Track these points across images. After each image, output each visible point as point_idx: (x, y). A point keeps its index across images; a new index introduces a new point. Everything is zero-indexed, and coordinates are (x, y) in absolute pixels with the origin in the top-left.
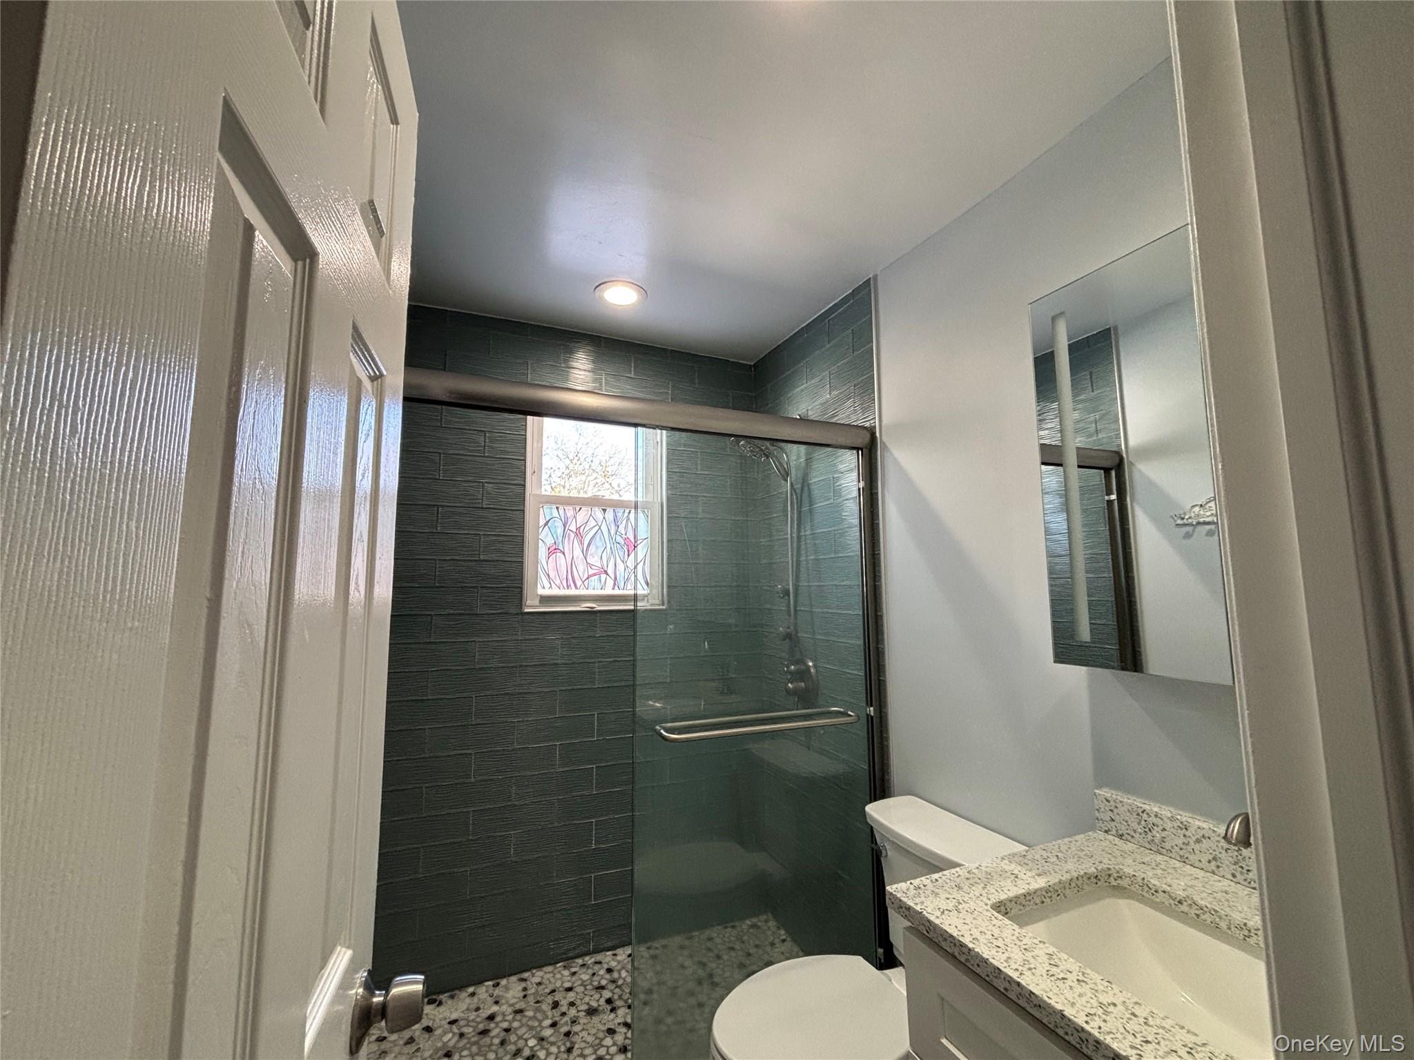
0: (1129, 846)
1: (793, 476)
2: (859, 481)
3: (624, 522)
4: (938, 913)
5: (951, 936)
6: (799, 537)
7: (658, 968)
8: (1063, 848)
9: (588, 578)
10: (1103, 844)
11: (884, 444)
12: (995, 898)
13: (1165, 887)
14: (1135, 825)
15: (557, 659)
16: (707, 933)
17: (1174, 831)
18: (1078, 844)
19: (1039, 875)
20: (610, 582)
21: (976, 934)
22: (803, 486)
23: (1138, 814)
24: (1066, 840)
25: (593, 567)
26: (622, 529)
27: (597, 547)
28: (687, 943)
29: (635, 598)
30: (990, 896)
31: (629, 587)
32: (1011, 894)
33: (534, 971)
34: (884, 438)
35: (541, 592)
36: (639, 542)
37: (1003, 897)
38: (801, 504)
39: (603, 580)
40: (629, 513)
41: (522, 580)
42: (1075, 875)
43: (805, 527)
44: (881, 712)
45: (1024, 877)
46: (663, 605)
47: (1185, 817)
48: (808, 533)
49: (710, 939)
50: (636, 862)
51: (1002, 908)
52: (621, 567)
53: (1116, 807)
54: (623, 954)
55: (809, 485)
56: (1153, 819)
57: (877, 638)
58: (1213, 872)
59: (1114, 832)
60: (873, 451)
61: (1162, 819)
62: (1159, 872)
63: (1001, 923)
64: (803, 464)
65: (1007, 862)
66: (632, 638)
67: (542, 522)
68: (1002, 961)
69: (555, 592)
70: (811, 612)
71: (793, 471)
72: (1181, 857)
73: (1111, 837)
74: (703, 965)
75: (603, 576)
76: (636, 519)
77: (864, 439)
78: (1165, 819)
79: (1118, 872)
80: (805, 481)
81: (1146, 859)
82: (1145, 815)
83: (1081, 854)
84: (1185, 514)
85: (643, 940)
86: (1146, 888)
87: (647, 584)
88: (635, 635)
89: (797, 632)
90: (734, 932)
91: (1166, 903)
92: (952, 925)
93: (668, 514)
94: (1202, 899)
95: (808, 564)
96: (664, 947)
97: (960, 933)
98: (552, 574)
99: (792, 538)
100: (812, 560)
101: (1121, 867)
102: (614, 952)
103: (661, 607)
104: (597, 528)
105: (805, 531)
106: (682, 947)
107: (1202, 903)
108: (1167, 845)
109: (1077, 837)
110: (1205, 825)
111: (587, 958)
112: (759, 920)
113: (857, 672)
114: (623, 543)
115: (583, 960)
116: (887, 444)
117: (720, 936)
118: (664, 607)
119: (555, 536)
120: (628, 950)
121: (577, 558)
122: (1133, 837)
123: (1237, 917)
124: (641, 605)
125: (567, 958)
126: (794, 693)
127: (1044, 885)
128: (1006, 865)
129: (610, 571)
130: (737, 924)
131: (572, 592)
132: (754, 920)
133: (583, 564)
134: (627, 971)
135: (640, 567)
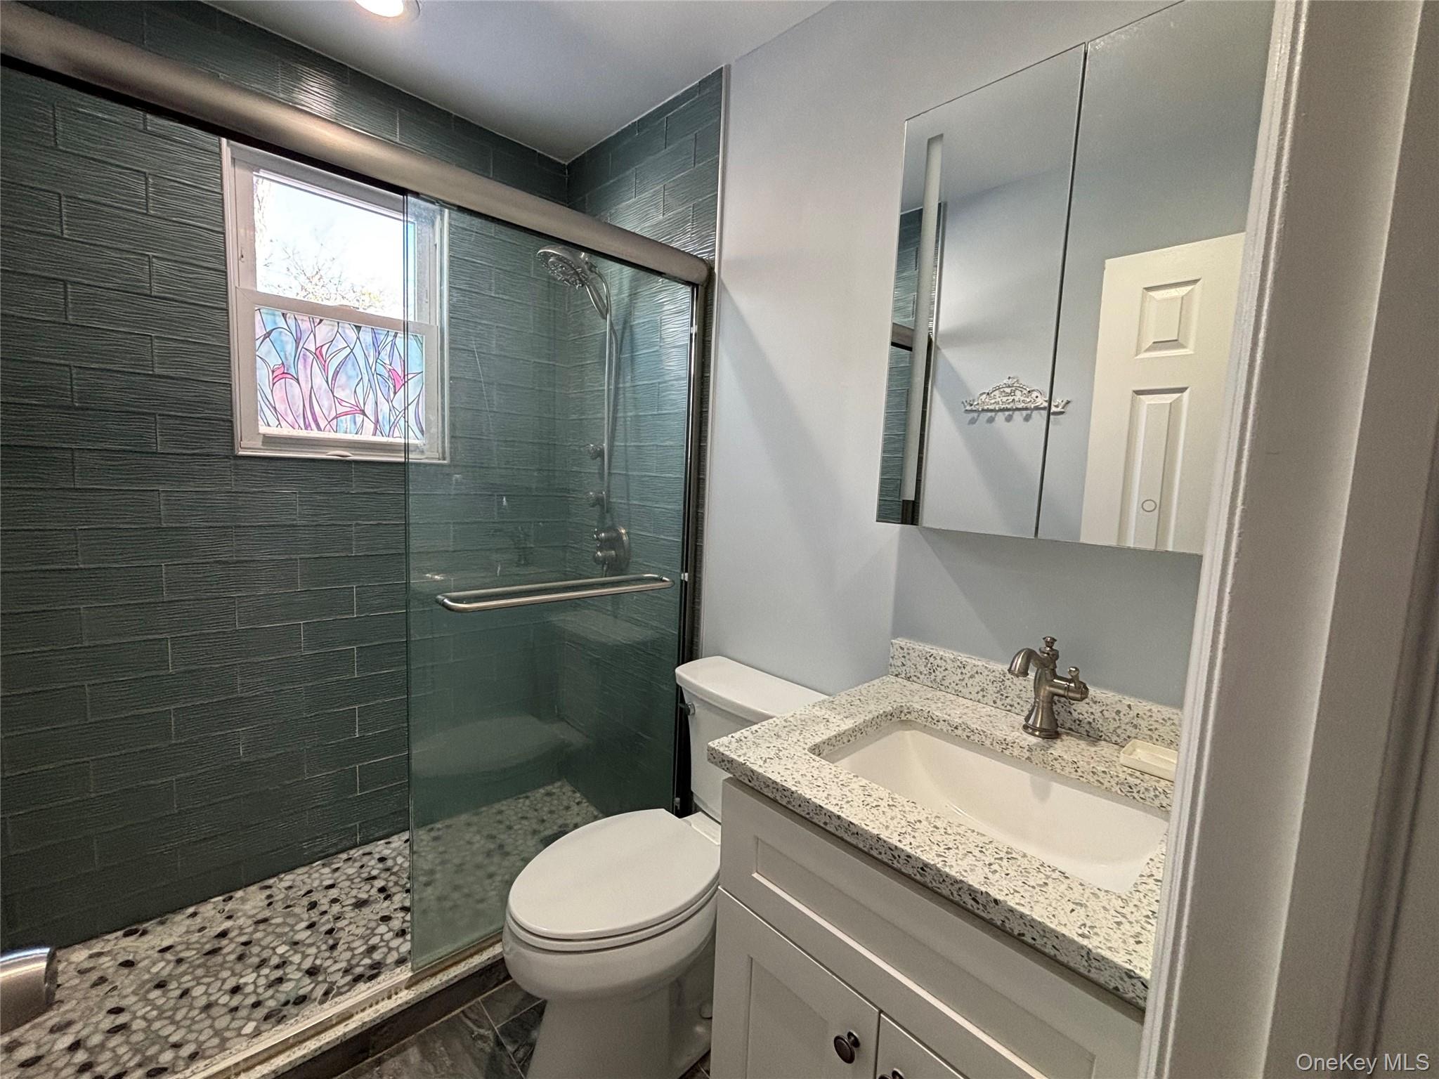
0: (916, 686)
1: (613, 312)
2: (692, 326)
3: (388, 348)
4: (761, 763)
5: (774, 782)
6: (617, 389)
7: (441, 849)
8: (864, 692)
9: (336, 417)
10: (895, 685)
11: (723, 284)
12: (812, 741)
13: (946, 717)
14: (922, 669)
15: (295, 520)
16: (497, 806)
17: (954, 670)
18: (875, 687)
19: (846, 718)
20: (369, 426)
21: (798, 777)
22: (624, 328)
23: (926, 658)
24: (867, 684)
25: (344, 404)
26: (384, 355)
27: (349, 378)
28: (475, 819)
29: (406, 448)
30: (806, 741)
31: (397, 434)
32: (825, 737)
33: (283, 875)
34: (722, 276)
35: (263, 429)
36: (410, 377)
37: (818, 740)
38: (621, 349)
39: (359, 424)
40: (395, 336)
41: (231, 410)
42: (876, 714)
43: (624, 377)
44: (695, 576)
45: (834, 720)
46: (444, 459)
47: (963, 657)
48: (628, 385)
49: (500, 812)
50: (413, 746)
51: (816, 750)
52: (384, 407)
53: (909, 654)
54: (398, 841)
55: (631, 326)
56: (939, 662)
57: (698, 502)
58: (979, 701)
59: (903, 676)
60: (710, 291)
61: (945, 661)
62: (940, 705)
63: (818, 764)
64: (627, 300)
65: (817, 708)
66: (402, 498)
67: (260, 332)
68: (824, 799)
69: (286, 431)
70: (627, 475)
71: (614, 308)
72: (956, 691)
73: (900, 680)
74: (492, 837)
75: (359, 418)
76: (406, 347)
77: (698, 275)
78: (948, 661)
79: (908, 708)
80: (627, 323)
81: (929, 696)
82: (932, 659)
83: (879, 696)
84: (974, 401)
85: (422, 824)
86: (930, 719)
87: (422, 432)
88: (406, 495)
89: (608, 496)
90: (527, 802)
91: (945, 730)
92: (775, 772)
93: (450, 343)
94: (974, 723)
95: (625, 421)
96: (448, 827)
97: (783, 779)
98: (281, 407)
99: (609, 390)
100: (631, 417)
101: (911, 703)
102: (387, 841)
103: (441, 462)
104: (348, 350)
105: (624, 382)
106: (469, 825)
107: (974, 726)
108: (946, 683)
109: (874, 682)
110: (980, 663)
111: (352, 852)
112: (554, 788)
113: (674, 537)
114: (387, 375)
115: (349, 854)
116: (727, 286)
117: (511, 808)
118: (445, 462)
119: (282, 354)
120: (406, 836)
121: (320, 388)
122: (919, 678)
123: (999, 735)
124: (414, 457)
125: (326, 856)
126: (602, 562)
127: (851, 726)
128: (817, 712)
129: (369, 410)
130: (529, 794)
131: (314, 434)
132: (549, 788)
133: (329, 399)
134: (404, 857)
135: (412, 408)
